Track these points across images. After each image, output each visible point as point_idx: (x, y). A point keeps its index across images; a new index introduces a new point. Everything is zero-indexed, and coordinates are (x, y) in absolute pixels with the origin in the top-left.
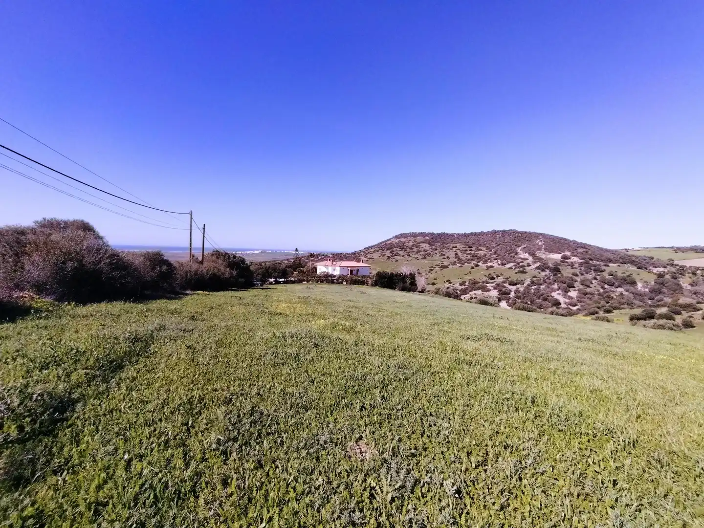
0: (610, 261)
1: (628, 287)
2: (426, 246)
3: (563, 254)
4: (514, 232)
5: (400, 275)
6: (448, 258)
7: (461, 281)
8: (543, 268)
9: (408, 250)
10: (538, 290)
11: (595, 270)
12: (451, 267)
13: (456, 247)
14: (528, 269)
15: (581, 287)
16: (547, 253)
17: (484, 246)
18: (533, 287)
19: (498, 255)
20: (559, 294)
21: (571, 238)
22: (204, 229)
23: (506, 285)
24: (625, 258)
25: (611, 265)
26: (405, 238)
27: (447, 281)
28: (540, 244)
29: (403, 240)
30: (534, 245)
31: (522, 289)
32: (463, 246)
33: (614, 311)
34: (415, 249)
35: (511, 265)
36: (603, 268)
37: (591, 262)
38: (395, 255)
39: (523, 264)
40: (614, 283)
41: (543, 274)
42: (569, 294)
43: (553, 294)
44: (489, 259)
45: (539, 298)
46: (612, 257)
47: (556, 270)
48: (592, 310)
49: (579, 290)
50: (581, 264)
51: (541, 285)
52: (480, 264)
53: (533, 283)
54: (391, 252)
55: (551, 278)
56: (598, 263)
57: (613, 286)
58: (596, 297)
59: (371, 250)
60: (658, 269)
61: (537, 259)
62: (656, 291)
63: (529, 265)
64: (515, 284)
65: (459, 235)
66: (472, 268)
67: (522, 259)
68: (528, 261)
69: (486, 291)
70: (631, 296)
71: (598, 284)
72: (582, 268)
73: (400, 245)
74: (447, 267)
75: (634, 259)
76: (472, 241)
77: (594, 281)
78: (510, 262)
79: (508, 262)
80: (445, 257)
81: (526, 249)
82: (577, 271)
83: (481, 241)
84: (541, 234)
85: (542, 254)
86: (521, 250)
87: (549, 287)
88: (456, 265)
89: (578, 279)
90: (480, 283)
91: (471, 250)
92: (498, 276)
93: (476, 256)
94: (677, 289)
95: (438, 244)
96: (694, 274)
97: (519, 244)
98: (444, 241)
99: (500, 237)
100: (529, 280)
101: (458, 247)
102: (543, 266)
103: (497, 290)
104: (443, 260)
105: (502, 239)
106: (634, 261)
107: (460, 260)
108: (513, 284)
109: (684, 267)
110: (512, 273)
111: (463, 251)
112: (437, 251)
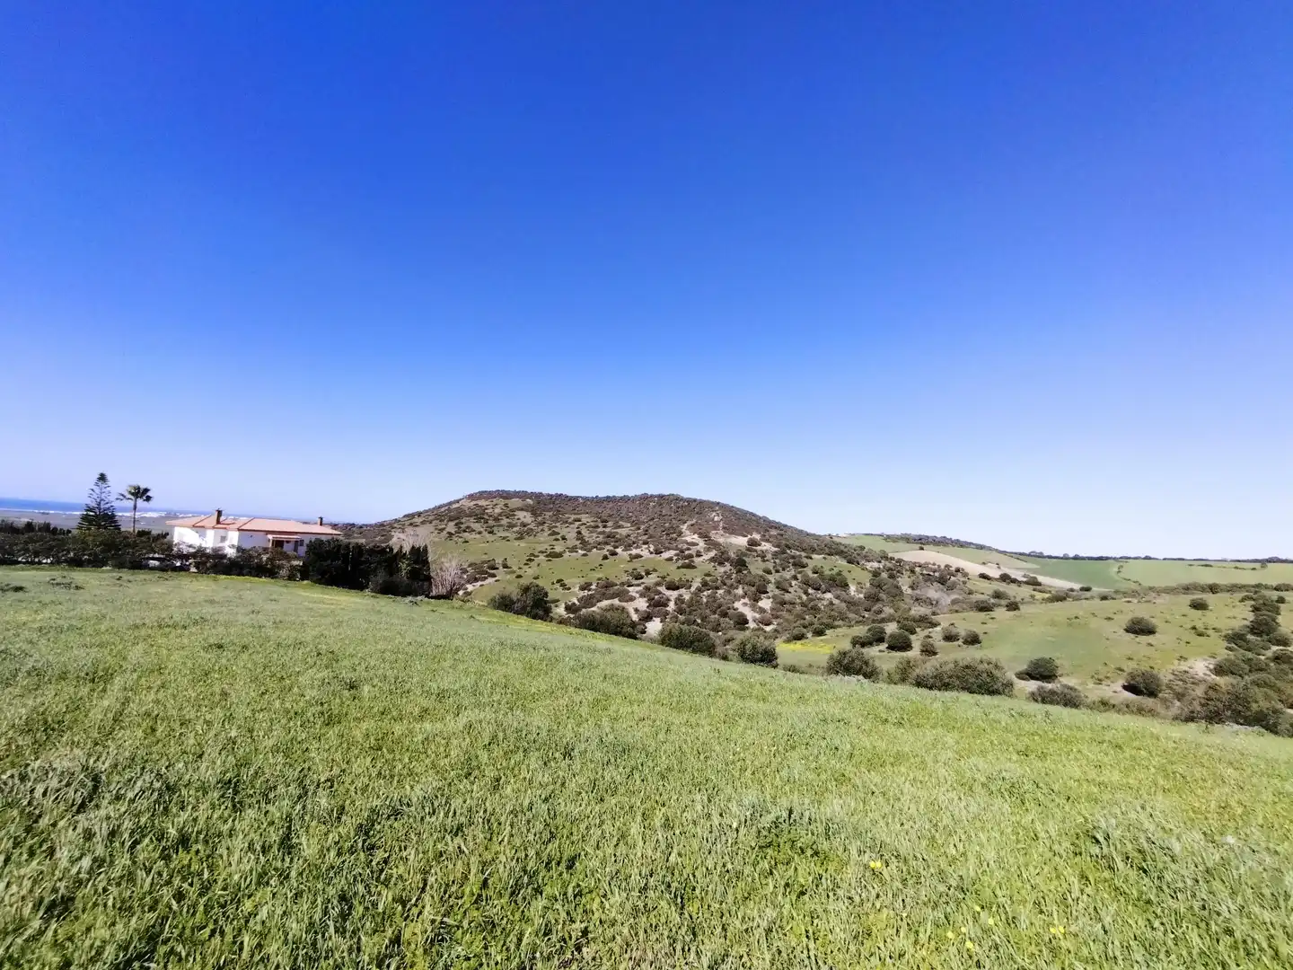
0: (814, 551)
1: (839, 592)
2: (525, 517)
3: (749, 536)
4: (677, 499)
5: (383, 553)
6: (564, 538)
7: (582, 581)
8: (720, 560)
9: (491, 522)
10: (713, 598)
11: (794, 565)
12: (567, 555)
13: (580, 520)
14: (695, 559)
15: (777, 592)
16: (727, 535)
17: (628, 519)
18: (705, 593)
19: (651, 537)
20: (745, 604)
21: (760, 513)
23: (662, 589)
24: (832, 547)
25: (814, 556)
26: (486, 499)
27: (558, 582)
28: (716, 519)
29: (482, 503)
30: (707, 521)
31: (687, 597)
32: (592, 519)
33: (827, 632)
34: (505, 521)
35: (671, 553)
36: (805, 561)
37: (788, 551)
38: (465, 531)
39: (690, 552)
40: (820, 585)
41: (721, 570)
42: (761, 604)
43: (737, 605)
44: (634, 543)
45: (715, 613)
46: (815, 545)
47: (740, 564)
48: (796, 632)
49: (774, 597)
50: (775, 555)
51: (717, 588)
52: (619, 550)
53: (705, 584)
54: (456, 525)
55: (734, 576)
56: (798, 553)
57: (819, 589)
58: (798, 608)
59: (417, 520)
60: (872, 563)
61: (712, 544)
62: (873, 598)
63: (699, 555)
64: (677, 588)
65: (586, 499)
66: (605, 558)
67: (688, 543)
68: (698, 548)
69: (627, 601)
70: (844, 605)
71: (799, 587)
72: (777, 561)
73: (478, 512)
74: (559, 555)
75: (842, 548)
76: (607, 509)
77: (794, 583)
78: (669, 549)
79: (664, 548)
80: (559, 537)
81: (695, 527)
82: (770, 566)
83: (624, 511)
84: (718, 503)
85: (720, 537)
86: (688, 528)
87: (729, 592)
88: (577, 552)
89: (771, 578)
90: (616, 585)
91: (605, 527)
92: (648, 573)
93: (614, 537)
94: (897, 594)
95: (549, 514)
96: (913, 571)
97: (685, 518)
98: (560, 509)
99: (654, 506)
100: (699, 580)
101: (584, 521)
102: (721, 557)
103: (646, 599)
104: (554, 543)
105: (658, 509)
106: (842, 551)
107: (584, 543)
108: (672, 587)
109: (899, 561)
110: (672, 567)
111: (592, 527)
112: (546, 527)
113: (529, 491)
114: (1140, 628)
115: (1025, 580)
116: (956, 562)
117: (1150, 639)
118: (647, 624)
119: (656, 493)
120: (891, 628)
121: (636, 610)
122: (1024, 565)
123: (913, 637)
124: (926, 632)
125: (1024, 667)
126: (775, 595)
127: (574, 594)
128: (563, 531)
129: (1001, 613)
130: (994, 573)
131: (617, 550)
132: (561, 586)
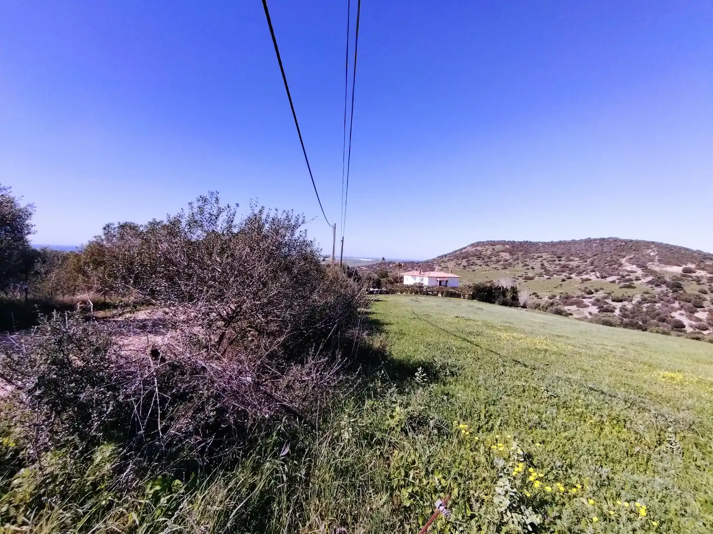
2: (506, 256)
3: (684, 266)
4: (616, 240)
5: (500, 289)
6: (533, 268)
7: (550, 295)
8: (657, 283)
9: (486, 260)
10: (652, 309)
12: (537, 278)
13: (542, 257)
14: (636, 283)
16: (663, 265)
17: (577, 255)
18: (645, 305)
19: (596, 267)
20: (682, 314)
21: (694, 248)
22: (343, 241)
23: (609, 301)
26: (482, 246)
27: (534, 294)
28: (652, 254)
29: (479, 248)
30: (643, 256)
31: (629, 307)
32: (550, 256)
34: (494, 259)
35: (614, 278)
38: (472, 265)
39: (629, 277)
41: (658, 290)
42: (697, 315)
43: (674, 314)
44: (584, 271)
45: (654, 318)
47: (676, 286)
50: (710, 280)
51: (656, 302)
52: (573, 276)
53: (644, 300)
54: (467, 261)
55: (670, 294)
59: (445, 259)
63: (638, 279)
64: (621, 301)
65: (545, 244)
66: (563, 280)
67: (628, 271)
68: (637, 274)
69: (583, 307)
73: (477, 254)
74: (532, 279)
76: (560, 249)
78: (612, 275)
79: (608, 274)
80: (529, 267)
81: (634, 260)
82: (706, 288)
83: (573, 250)
84: (653, 243)
85: (656, 267)
86: (627, 261)
87: (667, 306)
88: (543, 276)
89: (708, 297)
90: (574, 297)
91: (560, 261)
92: (597, 291)
93: (568, 267)
95: (520, 254)
97: (623, 253)
98: (527, 250)
99: (597, 247)
100: (639, 296)
101: (544, 257)
102: (657, 280)
103: (596, 307)
104: (527, 271)
105: (600, 248)
107: (547, 272)
108: (617, 300)
110: (616, 287)
111: (551, 261)
112: (519, 261)
113: (507, 240)
119: (598, 237)
121: (590, 314)
128: (531, 264)
131: (571, 275)
132: (536, 296)
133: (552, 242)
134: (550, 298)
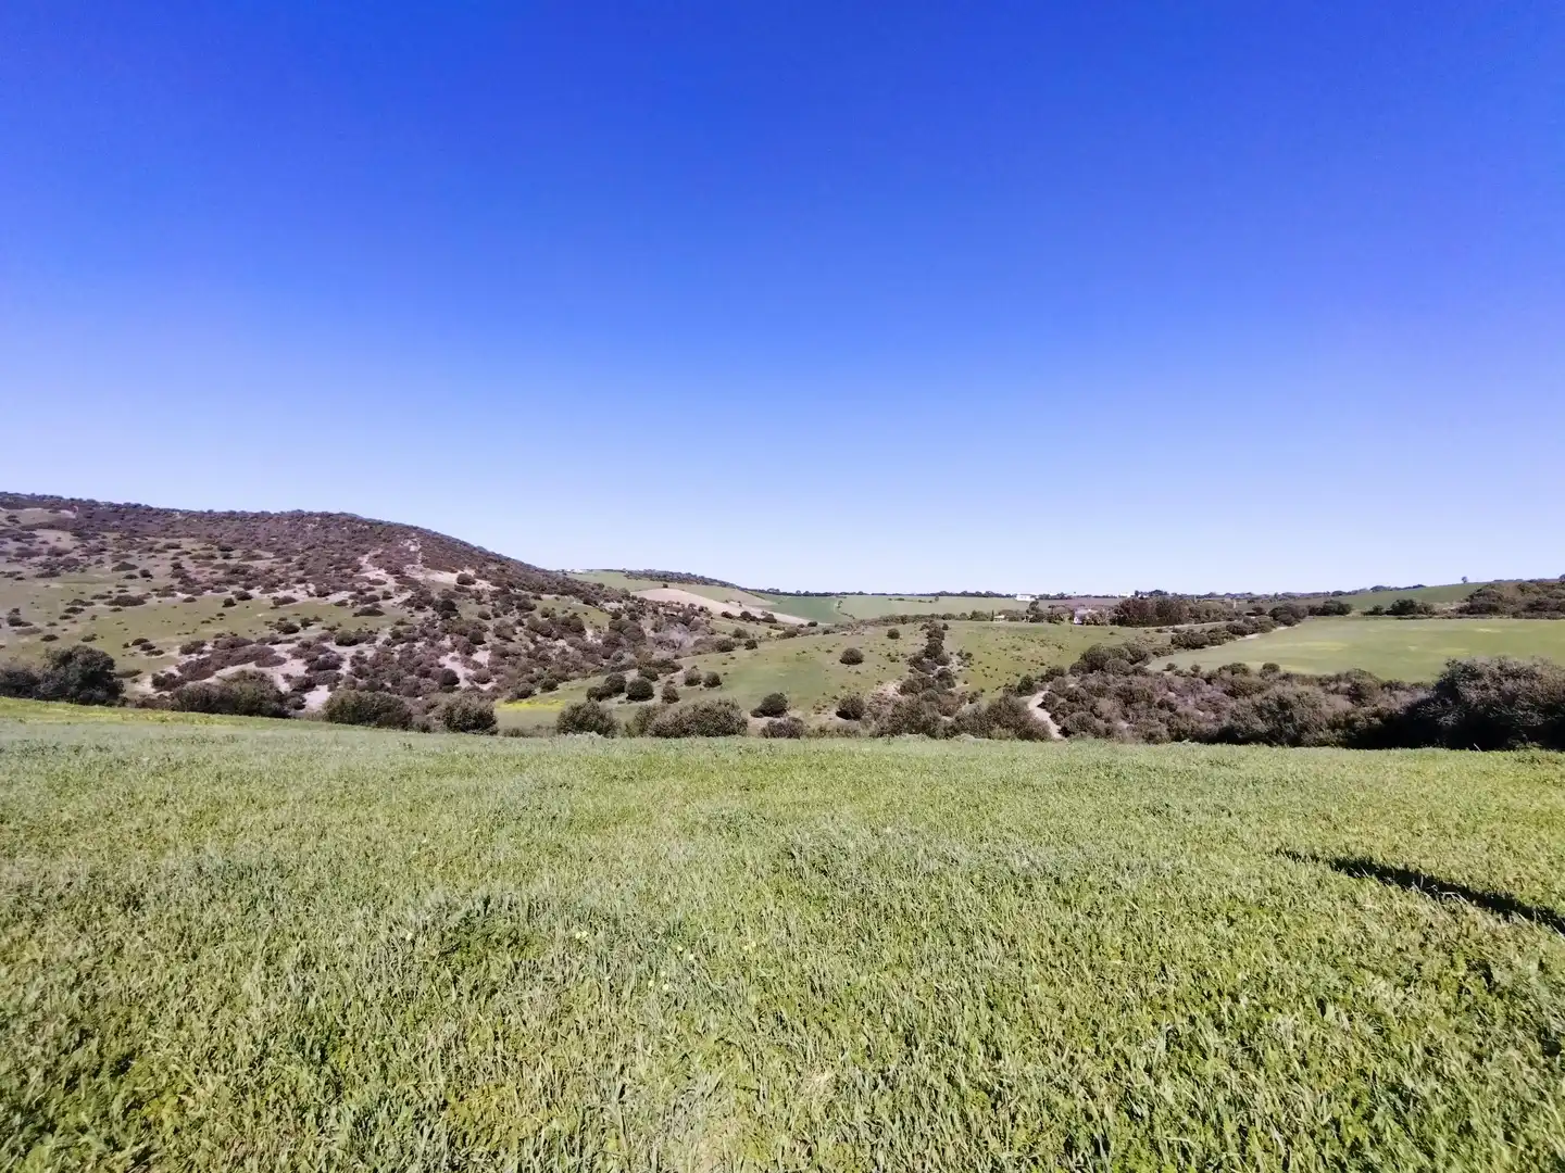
0: (543, 590)
1: (574, 638)
2: (60, 539)
3: (460, 572)
4: (353, 520)
6: (145, 574)
7: (187, 640)
8: (418, 603)
10: (411, 654)
11: (519, 607)
12: (153, 601)
13: (178, 547)
15: (497, 641)
16: (429, 570)
17: (269, 547)
18: (398, 647)
19: (310, 573)
20: (454, 659)
21: (475, 542)
23: (331, 645)
24: (565, 586)
25: (544, 596)
27: (138, 643)
28: (413, 548)
30: (399, 552)
31: (369, 654)
32: (202, 545)
33: (559, 685)
35: (344, 595)
36: (533, 602)
37: (512, 591)
39: (373, 593)
40: (551, 631)
41: (421, 616)
42: (475, 657)
43: (443, 660)
44: (281, 581)
45: (411, 672)
46: (545, 582)
47: (447, 608)
48: (520, 689)
49: (493, 648)
50: (494, 595)
51: (415, 640)
52: (254, 592)
53: (397, 636)
55: (438, 623)
56: (524, 593)
57: (549, 636)
58: (524, 660)
60: (612, 603)
61: (405, 582)
62: (612, 643)
63: (387, 596)
64: (354, 643)
65: (189, 514)
66: (229, 603)
67: (370, 582)
68: (386, 587)
69: (270, 665)
70: (579, 653)
71: (525, 634)
72: (497, 603)
74: (138, 601)
75: (578, 586)
78: (339, 589)
79: (334, 588)
80: (135, 572)
81: (382, 559)
82: (488, 609)
83: (262, 534)
84: (416, 528)
85: (418, 573)
86: (370, 561)
87: (432, 645)
88: (174, 595)
89: (490, 625)
90: (252, 643)
91: (226, 557)
92: (306, 624)
93: (244, 573)
94: (639, 637)
95: (111, 536)
96: (656, 612)
97: (365, 546)
98: (136, 529)
99: (315, 530)
100: (388, 630)
101: (186, 547)
102: (419, 598)
103: (303, 660)
104: (127, 582)
105: (321, 533)
106: (578, 590)
107: (187, 583)
108: (345, 642)
109: (642, 600)
110: (346, 615)
111: (203, 557)
112: (106, 556)
113: (67, 497)
114: (852, 659)
115: (763, 617)
116: (699, 600)
117: (858, 667)
118: (306, 696)
119: (318, 509)
120: (632, 676)
121: (288, 678)
122: (765, 602)
123: (654, 684)
124: (668, 678)
125: (758, 705)
126: (494, 645)
127: (171, 661)
128: (144, 563)
129: (740, 652)
130: (737, 612)
131: (251, 592)
132: (144, 649)
133: (210, 512)
134: (186, 651)
